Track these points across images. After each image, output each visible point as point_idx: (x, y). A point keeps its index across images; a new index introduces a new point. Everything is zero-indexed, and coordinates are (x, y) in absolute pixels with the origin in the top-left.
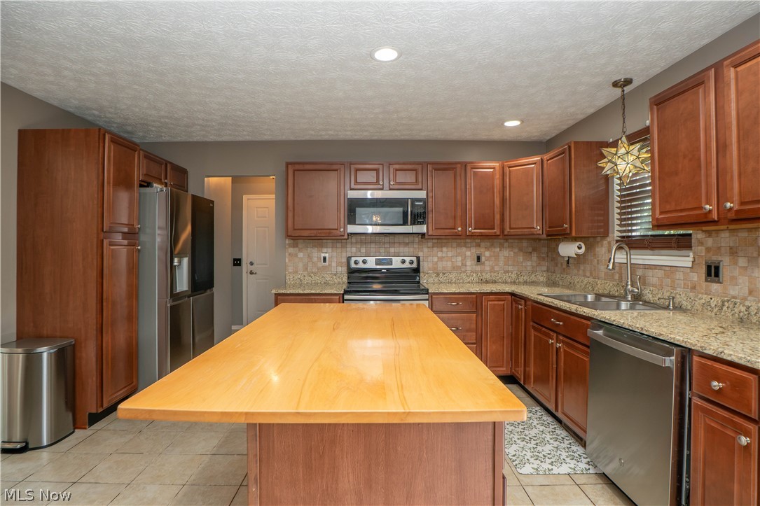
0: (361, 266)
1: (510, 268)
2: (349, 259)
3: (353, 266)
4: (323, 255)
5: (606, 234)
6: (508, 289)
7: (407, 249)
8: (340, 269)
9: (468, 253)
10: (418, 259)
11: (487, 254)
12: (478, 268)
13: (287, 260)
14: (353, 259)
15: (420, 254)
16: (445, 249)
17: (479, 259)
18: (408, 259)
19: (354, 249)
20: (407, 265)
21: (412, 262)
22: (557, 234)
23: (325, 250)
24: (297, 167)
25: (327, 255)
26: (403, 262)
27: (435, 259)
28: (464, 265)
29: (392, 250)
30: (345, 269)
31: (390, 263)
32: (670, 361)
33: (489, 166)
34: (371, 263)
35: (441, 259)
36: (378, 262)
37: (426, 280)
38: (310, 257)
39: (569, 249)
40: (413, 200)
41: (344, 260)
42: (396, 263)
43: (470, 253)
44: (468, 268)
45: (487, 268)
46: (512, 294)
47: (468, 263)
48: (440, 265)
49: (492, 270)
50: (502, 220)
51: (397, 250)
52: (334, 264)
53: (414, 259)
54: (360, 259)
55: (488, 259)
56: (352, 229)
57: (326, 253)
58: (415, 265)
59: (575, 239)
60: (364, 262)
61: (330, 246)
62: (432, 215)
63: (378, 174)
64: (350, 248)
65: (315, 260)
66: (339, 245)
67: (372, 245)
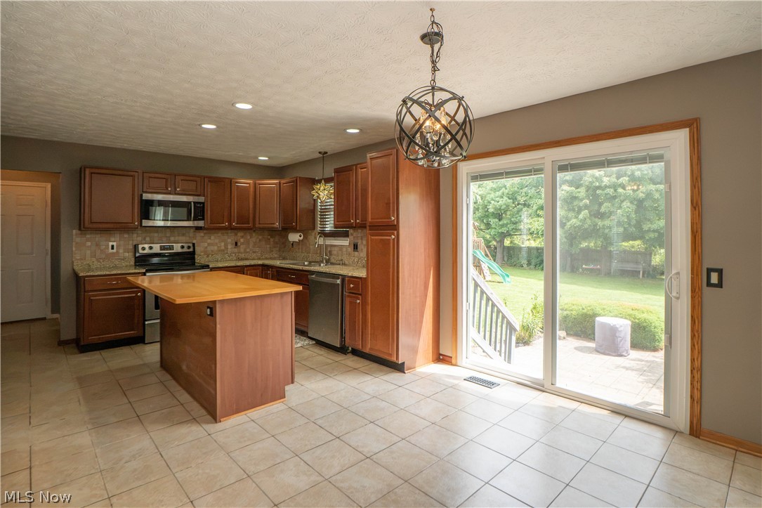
0: (147, 251)
1: (257, 250)
2: (136, 247)
3: (141, 251)
4: (111, 244)
5: (314, 228)
6: (260, 262)
7: (184, 238)
8: (127, 254)
9: (229, 240)
10: (194, 244)
11: (242, 240)
12: (236, 250)
13: (74, 249)
14: (140, 246)
15: (194, 241)
16: (212, 237)
17: (236, 244)
18: (186, 245)
19: (140, 239)
20: (185, 250)
21: (189, 247)
23: (113, 239)
24: (94, 171)
25: (115, 244)
26: (183, 247)
27: (206, 245)
28: (226, 248)
29: (172, 239)
30: (132, 255)
31: (171, 248)
32: (339, 281)
33: (246, 182)
34: (157, 249)
35: (209, 244)
36: (162, 248)
37: (200, 259)
38: (98, 245)
39: (294, 237)
40: (195, 203)
41: (131, 247)
42: (177, 248)
44: (229, 251)
45: (242, 250)
46: (263, 265)
47: (229, 247)
48: (210, 248)
49: (245, 252)
50: (254, 217)
51: (177, 238)
52: (121, 251)
53: (191, 245)
54: (146, 246)
55: (242, 244)
56: (145, 223)
57: (114, 242)
58: (191, 250)
59: (297, 231)
60: (151, 248)
61: (117, 236)
62: (208, 214)
63: (166, 182)
64: (136, 238)
65: (103, 247)
66: (126, 236)
67: (156, 235)
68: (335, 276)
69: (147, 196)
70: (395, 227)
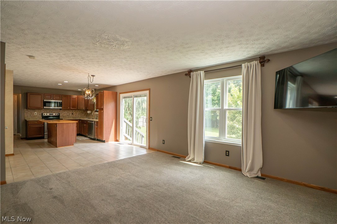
0: (46, 115)
1: (79, 115)
2: (42, 114)
3: (44, 115)
5: (94, 109)
6: (78, 119)
7: (56, 112)
9: (70, 113)
10: (59, 114)
11: (74, 113)
12: (73, 115)
13: (25, 114)
14: (44, 114)
15: (59, 113)
16: (65, 112)
17: (72, 114)
18: (57, 114)
19: (43, 112)
20: (57, 115)
21: (58, 114)
22: (87, 110)
24: (31, 94)
25: (36, 113)
26: (56, 114)
28: (69, 115)
29: (53, 112)
30: (41, 116)
31: (53, 114)
32: (93, 122)
33: (75, 96)
34: (48, 114)
35: (64, 114)
36: (50, 114)
37: (61, 117)
38: (31, 113)
39: (89, 112)
40: (59, 102)
41: (41, 114)
42: (54, 114)
43: (71, 112)
44: (70, 116)
45: (74, 116)
47: (70, 114)
48: (64, 115)
50: (77, 106)
51: (54, 112)
52: (38, 115)
54: (45, 114)
56: (45, 107)
58: (58, 115)
59: (90, 110)
60: (46, 114)
61: (37, 110)
62: (63, 105)
63: (51, 96)
64: (42, 111)
65: (33, 114)
66: (39, 111)
67: (48, 111)
68: (93, 121)
69: (45, 100)
70: (103, 109)
